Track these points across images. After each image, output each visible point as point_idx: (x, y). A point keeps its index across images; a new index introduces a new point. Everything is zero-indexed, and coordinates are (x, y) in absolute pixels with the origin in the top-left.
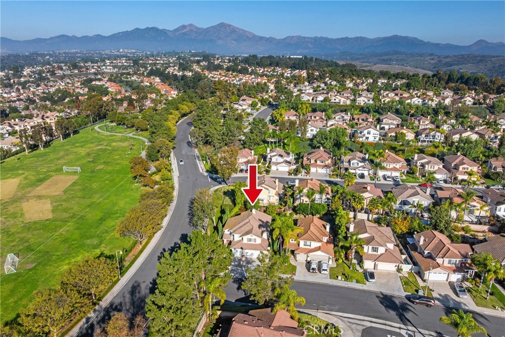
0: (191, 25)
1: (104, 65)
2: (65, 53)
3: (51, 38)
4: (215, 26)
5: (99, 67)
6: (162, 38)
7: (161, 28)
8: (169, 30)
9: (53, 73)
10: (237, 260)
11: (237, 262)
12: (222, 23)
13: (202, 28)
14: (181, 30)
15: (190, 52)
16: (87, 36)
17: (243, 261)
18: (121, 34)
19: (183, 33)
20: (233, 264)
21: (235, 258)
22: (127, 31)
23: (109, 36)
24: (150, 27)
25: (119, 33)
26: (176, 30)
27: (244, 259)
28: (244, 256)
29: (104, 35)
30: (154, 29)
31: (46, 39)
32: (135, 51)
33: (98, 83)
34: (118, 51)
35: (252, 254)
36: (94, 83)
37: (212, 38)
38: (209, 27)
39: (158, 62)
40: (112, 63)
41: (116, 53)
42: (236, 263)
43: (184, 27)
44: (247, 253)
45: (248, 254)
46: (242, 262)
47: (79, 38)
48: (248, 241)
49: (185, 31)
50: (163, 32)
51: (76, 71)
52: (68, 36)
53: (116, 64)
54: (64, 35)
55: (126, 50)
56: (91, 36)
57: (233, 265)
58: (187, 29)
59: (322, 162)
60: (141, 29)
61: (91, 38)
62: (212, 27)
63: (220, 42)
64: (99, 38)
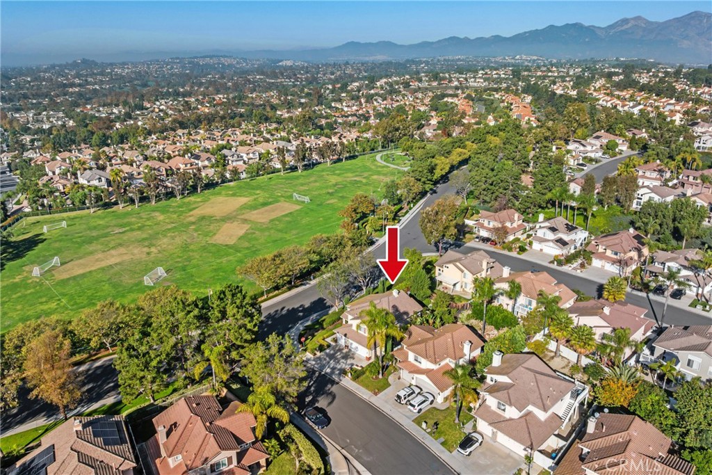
0: (638, 18)
1: (474, 77)
2: (445, 60)
3: (439, 41)
4: (681, 17)
5: (466, 79)
6: (587, 40)
7: (586, 24)
8: (599, 28)
9: (407, 85)
12: (695, 12)
13: (656, 23)
14: (618, 26)
15: (617, 59)
16: (482, 38)
18: (527, 34)
19: (622, 31)
22: (537, 30)
23: (510, 38)
24: (570, 23)
25: (525, 33)
26: (611, 27)
29: (504, 36)
30: (577, 27)
31: (432, 43)
32: (535, 58)
33: (450, 100)
34: (513, 58)
36: (446, 99)
37: (672, 37)
38: (670, 20)
39: (550, 74)
40: (486, 74)
41: (509, 61)
43: (625, 21)
47: (473, 40)
49: (626, 27)
50: (590, 31)
51: (435, 84)
52: (458, 38)
53: (490, 76)
54: (454, 37)
55: (524, 57)
56: (487, 37)
58: (630, 25)
59: (616, 254)
60: (557, 27)
61: (487, 39)
62: (674, 19)
63: (686, 44)
64: (497, 39)
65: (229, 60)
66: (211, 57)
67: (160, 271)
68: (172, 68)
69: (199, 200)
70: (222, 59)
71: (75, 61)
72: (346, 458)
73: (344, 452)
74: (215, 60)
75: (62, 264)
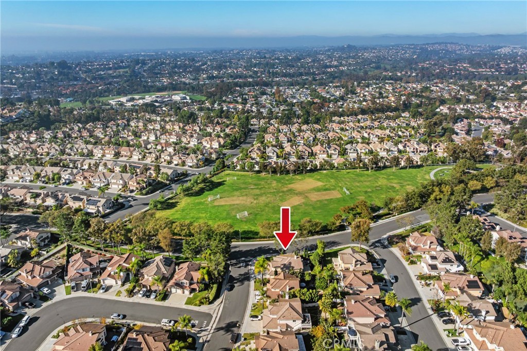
65: (454, 47)
66: (439, 44)
67: (246, 213)
68: (405, 53)
69: (300, 178)
70: (449, 45)
71: (343, 46)
72: (222, 302)
73: (224, 300)
74: (443, 47)
75: (220, 198)
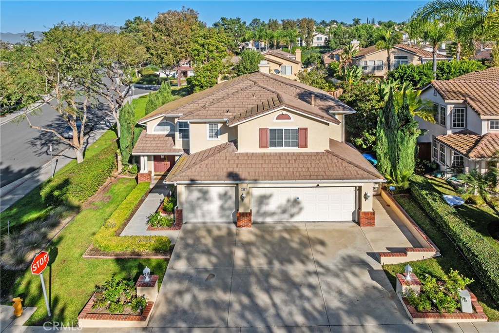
10: (208, 241)
11: (208, 252)
17: (247, 246)
20: (181, 266)
21: (193, 231)
27: (246, 233)
28: (248, 215)
35: (296, 202)
42: (203, 261)
44: (263, 200)
45: (272, 205)
46: (239, 254)
48: (261, 147)
57: (181, 277)
